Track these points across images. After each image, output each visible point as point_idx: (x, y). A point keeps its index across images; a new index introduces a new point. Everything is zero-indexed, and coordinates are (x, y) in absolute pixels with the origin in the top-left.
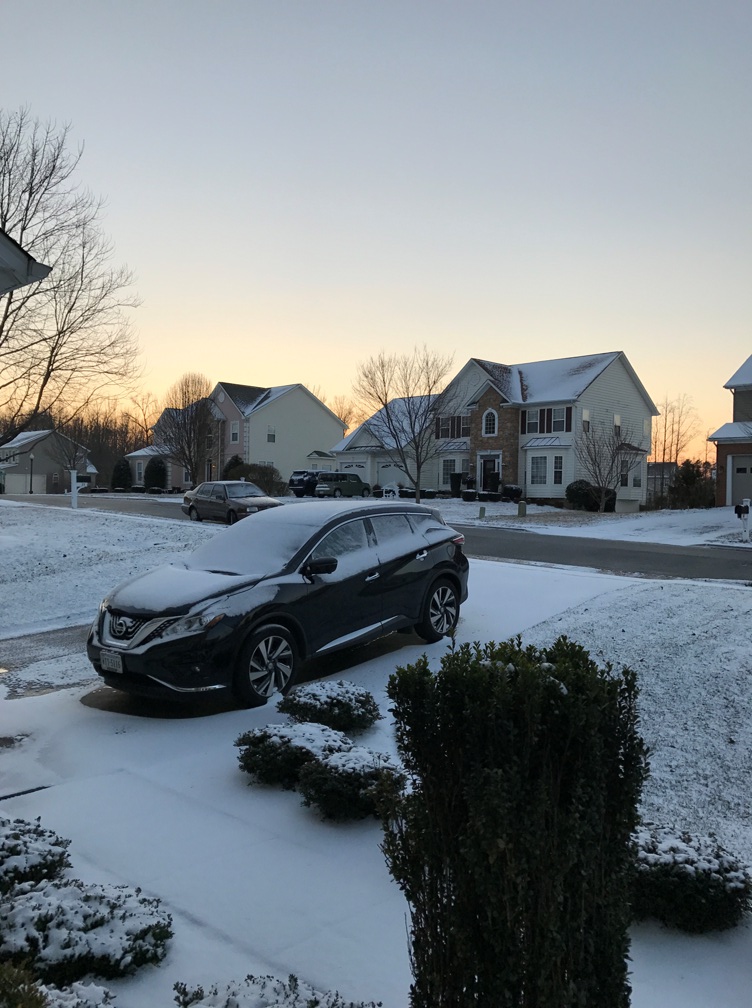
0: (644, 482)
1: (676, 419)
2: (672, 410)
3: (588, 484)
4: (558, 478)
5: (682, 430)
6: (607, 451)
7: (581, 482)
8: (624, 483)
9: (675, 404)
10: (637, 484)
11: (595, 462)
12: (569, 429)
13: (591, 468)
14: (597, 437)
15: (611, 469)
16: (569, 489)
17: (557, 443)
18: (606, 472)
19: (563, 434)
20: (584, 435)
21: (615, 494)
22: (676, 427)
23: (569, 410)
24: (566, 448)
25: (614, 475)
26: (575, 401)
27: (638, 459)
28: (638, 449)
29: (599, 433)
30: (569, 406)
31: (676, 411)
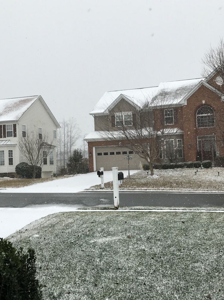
0: (55, 162)
1: (69, 130)
2: (67, 125)
3: (27, 164)
4: (11, 162)
5: (73, 135)
6: (36, 147)
7: (24, 163)
8: (45, 163)
9: (68, 122)
10: (52, 163)
11: (29, 153)
12: (15, 136)
13: (28, 155)
14: (30, 139)
15: (38, 156)
16: (17, 168)
17: (9, 143)
18: (36, 158)
19: (12, 138)
20: (23, 138)
21: (41, 168)
22: (69, 133)
23: (15, 126)
24: (14, 146)
25: (40, 159)
26: (17, 121)
27: (51, 150)
28: (51, 146)
29: (31, 137)
30: (14, 123)
31: (69, 126)
